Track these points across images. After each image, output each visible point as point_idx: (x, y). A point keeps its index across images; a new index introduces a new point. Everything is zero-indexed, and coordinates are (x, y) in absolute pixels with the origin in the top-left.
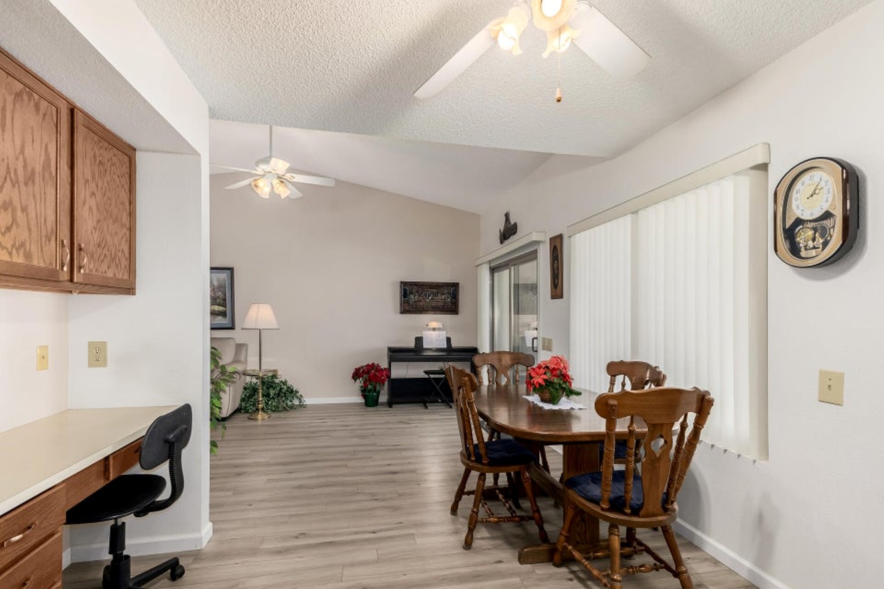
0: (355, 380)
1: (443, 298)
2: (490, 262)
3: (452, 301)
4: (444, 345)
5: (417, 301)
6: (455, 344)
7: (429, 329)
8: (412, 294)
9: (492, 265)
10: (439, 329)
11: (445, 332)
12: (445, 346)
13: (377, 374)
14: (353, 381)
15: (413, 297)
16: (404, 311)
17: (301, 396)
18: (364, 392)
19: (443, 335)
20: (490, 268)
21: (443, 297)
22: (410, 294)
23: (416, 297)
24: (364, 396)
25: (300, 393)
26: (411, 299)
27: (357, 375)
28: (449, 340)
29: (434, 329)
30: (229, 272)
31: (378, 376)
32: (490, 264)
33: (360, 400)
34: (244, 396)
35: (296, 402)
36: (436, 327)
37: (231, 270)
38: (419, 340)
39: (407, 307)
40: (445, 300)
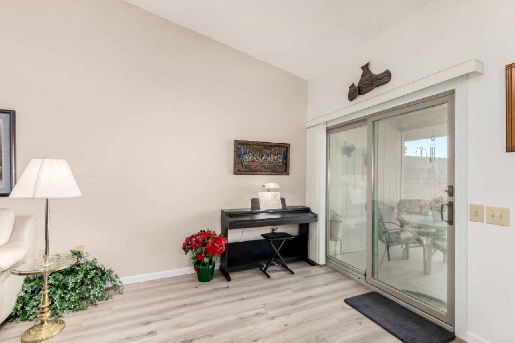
0: (187, 252)
1: (275, 159)
2: (327, 122)
3: (283, 161)
6: (289, 204)
7: (264, 190)
8: (246, 154)
9: (328, 126)
10: (275, 190)
11: (279, 192)
12: (280, 207)
13: (215, 244)
14: (184, 252)
15: (247, 157)
16: (237, 171)
17: (116, 276)
18: (198, 263)
19: (278, 196)
20: (327, 128)
21: (276, 157)
23: (251, 157)
24: (197, 270)
25: (114, 274)
26: (246, 159)
27: (187, 246)
28: (283, 200)
29: (268, 190)
31: (216, 247)
32: (327, 125)
33: (190, 270)
34: (23, 294)
35: (109, 285)
36: (271, 187)
38: (255, 202)
39: (241, 168)
40: (277, 160)
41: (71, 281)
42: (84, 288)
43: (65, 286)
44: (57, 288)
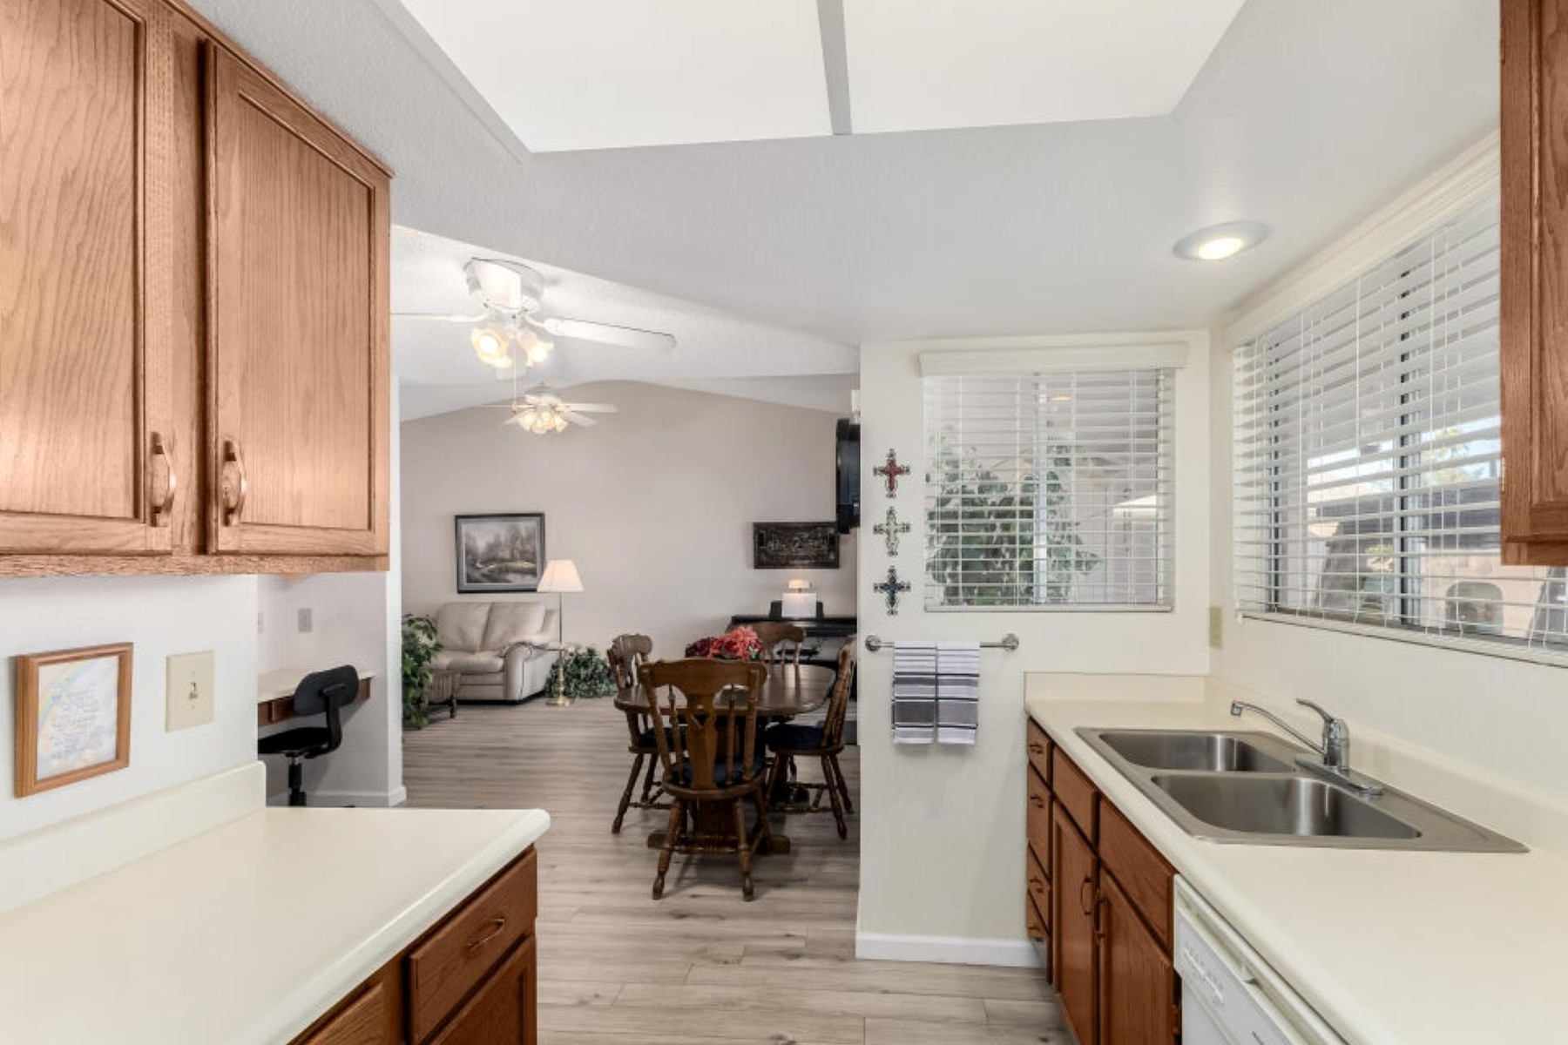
1: (815, 545)
3: (828, 548)
4: (812, 614)
5: (778, 551)
6: (828, 611)
7: (793, 591)
8: (771, 539)
10: (806, 591)
11: (815, 594)
15: (772, 545)
16: (759, 564)
19: (812, 598)
21: (816, 543)
22: (768, 540)
23: (777, 545)
26: (770, 548)
28: (820, 606)
29: (799, 590)
30: (538, 519)
36: (803, 587)
37: (540, 516)
38: (776, 607)
39: (764, 558)
40: (819, 547)
41: (583, 672)
42: (593, 681)
43: (578, 676)
44: (574, 677)
